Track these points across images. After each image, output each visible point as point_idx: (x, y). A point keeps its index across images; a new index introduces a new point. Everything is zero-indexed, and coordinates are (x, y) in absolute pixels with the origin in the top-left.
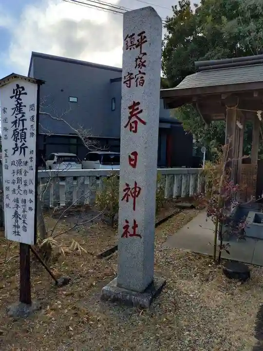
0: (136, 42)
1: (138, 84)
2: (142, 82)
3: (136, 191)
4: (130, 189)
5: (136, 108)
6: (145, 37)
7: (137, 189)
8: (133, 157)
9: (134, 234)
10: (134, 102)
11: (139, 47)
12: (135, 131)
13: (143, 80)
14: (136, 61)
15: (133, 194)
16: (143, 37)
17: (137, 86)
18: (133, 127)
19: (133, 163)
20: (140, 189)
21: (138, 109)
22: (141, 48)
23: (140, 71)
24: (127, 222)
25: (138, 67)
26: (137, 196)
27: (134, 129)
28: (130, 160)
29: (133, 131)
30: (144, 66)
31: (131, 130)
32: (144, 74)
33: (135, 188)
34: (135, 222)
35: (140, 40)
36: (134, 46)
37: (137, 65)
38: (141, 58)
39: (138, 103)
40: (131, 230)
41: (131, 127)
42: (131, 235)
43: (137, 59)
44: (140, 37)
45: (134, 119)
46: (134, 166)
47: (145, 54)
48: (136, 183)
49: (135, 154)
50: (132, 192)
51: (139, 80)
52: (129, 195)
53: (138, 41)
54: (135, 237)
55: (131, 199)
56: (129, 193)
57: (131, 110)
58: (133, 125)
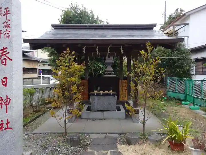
0: (3, 13)
1: (6, 37)
2: (8, 36)
3: (7, 101)
4: (3, 100)
5: (5, 51)
6: (9, 11)
7: (8, 100)
8: (4, 80)
9: (8, 128)
10: (4, 47)
11: (6, 16)
12: (5, 65)
13: (9, 35)
14: (4, 24)
15: (6, 103)
16: (7, 11)
17: (5, 38)
18: (3, 62)
19: (4, 84)
20: (10, 99)
21: (6, 51)
22: (7, 17)
23: (6, 30)
24: (2, 121)
25: (5, 27)
26: (8, 104)
27: (4, 63)
28: (3, 82)
29: (4, 64)
30: (10, 27)
31: (2, 64)
32: (10, 32)
33: (7, 99)
34: (7, 120)
35: (6, 12)
36: (2, 15)
37: (4, 26)
38: (7, 22)
39: (6, 48)
40: (5, 126)
41: (2, 62)
42: (5, 129)
43: (4, 23)
44: (5, 10)
45: (4, 57)
46: (5, 85)
47: (9, 20)
48: (7, 96)
49: (6, 78)
50: (5, 102)
51: (6, 34)
52: (3, 104)
53: (4, 12)
54: (8, 130)
55: (4, 106)
56: (3, 103)
57: (2, 52)
58: (4, 61)
